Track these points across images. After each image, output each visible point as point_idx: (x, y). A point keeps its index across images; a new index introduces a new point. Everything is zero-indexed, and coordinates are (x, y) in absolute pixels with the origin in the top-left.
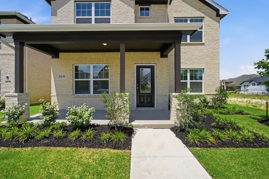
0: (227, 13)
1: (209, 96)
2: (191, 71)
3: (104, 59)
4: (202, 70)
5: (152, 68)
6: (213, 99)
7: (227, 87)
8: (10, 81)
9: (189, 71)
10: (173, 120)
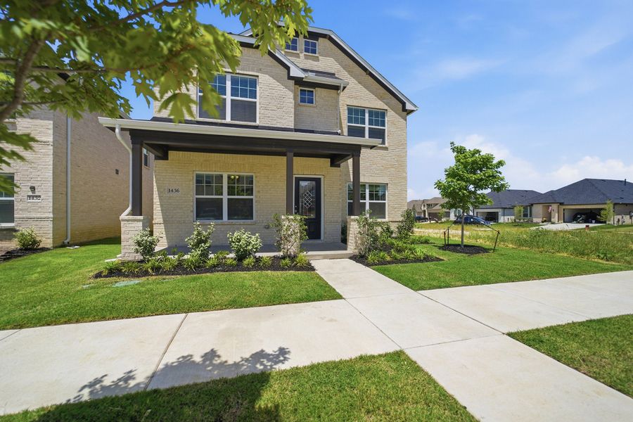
0: (415, 109)
1: (393, 224)
2: (371, 186)
3: (247, 165)
4: (385, 186)
5: (318, 181)
6: (398, 228)
7: (429, 214)
8: (40, 196)
9: (367, 186)
10: (352, 248)
